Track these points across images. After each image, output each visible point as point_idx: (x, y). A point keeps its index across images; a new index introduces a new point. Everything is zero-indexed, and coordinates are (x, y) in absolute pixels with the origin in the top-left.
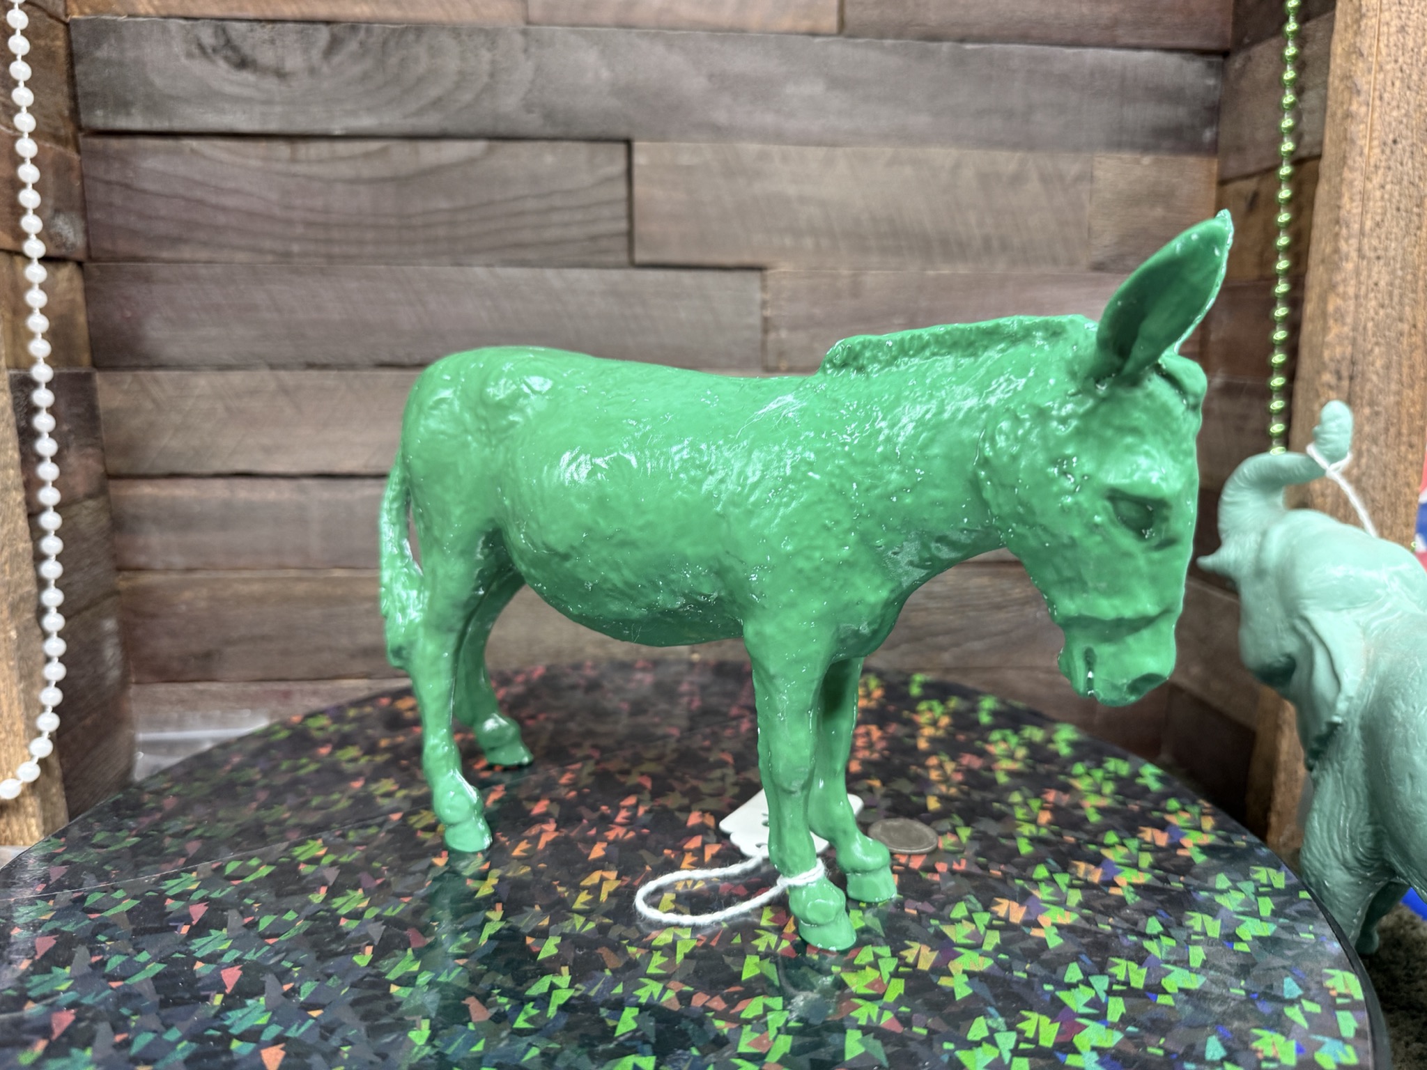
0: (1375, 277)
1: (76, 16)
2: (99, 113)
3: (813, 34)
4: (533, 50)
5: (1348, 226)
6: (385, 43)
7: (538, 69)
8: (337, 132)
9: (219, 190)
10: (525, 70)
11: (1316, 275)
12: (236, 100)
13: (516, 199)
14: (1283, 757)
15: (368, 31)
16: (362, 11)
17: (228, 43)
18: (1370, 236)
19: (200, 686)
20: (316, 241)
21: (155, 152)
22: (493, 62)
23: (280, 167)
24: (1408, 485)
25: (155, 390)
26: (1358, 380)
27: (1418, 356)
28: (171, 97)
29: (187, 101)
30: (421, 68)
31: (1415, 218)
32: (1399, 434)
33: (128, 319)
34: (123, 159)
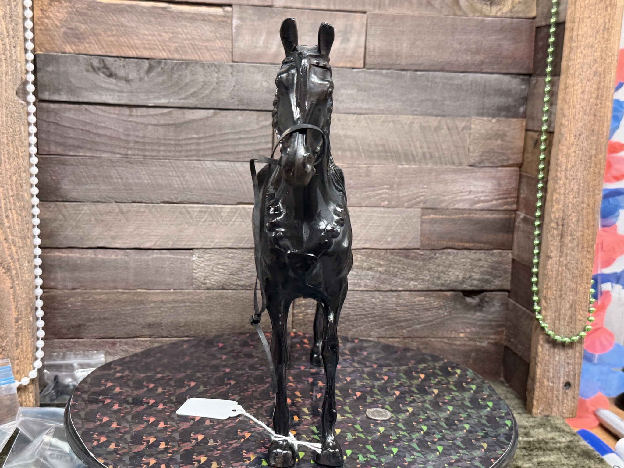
0: (572, 186)
1: (39, 52)
2: (47, 93)
3: (353, 68)
4: (234, 73)
5: (560, 167)
6: (173, 68)
7: (237, 82)
8: (150, 105)
9: (97, 127)
10: (232, 81)
11: (550, 184)
12: (108, 90)
13: (225, 134)
14: (538, 376)
15: (166, 64)
16: (163, 55)
17: (105, 66)
18: (570, 171)
19: (74, 340)
20: (139, 149)
21: (70, 109)
22: (217, 78)
23: (125, 118)
24: (587, 267)
25: (64, 210)
26: (566, 226)
27: (590, 217)
28: (78, 88)
29: (86, 90)
30: (187, 80)
31: (588, 164)
32: (583, 247)
33: (54, 180)
34: (56, 113)
